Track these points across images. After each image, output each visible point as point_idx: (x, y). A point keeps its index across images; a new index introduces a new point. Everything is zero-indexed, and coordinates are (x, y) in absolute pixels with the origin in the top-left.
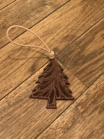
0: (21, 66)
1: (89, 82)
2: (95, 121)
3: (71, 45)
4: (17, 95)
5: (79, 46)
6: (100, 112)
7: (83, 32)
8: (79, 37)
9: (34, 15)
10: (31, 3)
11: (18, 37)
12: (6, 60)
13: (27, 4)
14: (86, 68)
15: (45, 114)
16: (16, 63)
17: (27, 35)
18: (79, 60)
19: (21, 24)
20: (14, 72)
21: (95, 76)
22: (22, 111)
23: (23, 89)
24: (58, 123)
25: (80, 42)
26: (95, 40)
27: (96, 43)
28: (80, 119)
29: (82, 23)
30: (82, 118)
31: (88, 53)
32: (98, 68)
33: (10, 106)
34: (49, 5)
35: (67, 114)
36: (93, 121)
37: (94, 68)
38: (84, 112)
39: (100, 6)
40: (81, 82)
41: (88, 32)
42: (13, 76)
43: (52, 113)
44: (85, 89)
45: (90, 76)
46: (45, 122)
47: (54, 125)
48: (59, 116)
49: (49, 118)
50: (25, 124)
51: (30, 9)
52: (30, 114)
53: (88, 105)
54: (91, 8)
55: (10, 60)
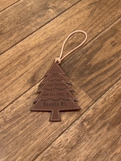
0: (19, 77)
1: (97, 95)
2: (103, 139)
3: (76, 53)
4: (14, 110)
5: (85, 55)
6: (108, 129)
7: (91, 39)
8: (86, 44)
9: (35, 20)
10: (31, 6)
11: (16, 44)
12: (2, 71)
13: (27, 8)
14: (93, 79)
15: (46, 131)
16: (14, 73)
17: (27, 42)
18: (86, 70)
19: (20, 30)
20: (11, 84)
21: (103, 88)
22: (20, 128)
23: (21, 104)
24: (61, 141)
25: (87, 50)
26: (103, 48)
28: (86, 136)
29: (90, 29)
30: (89, 136)
31: (95, 62)
32: (106, 79)
33: (6, 122)
34: (52, 9)
35: (72, 131)
36: (101, 139)
37: (102, 79)
38: (90, 129)
39: (110, 10)
40: (88, 95)
41: (96, 39)
42: (10, 88)
43: (53, 130)
44: (92, 103)
45: (98, 88)
46: (45, 140)
47: (56, 144)
48: (63, 133)
49: (50, 135)
50: (23, 143)
51: (31, 13)
52: (29, 131)
53: (95, 121)
54: (100, 12)
55: (7, 70)
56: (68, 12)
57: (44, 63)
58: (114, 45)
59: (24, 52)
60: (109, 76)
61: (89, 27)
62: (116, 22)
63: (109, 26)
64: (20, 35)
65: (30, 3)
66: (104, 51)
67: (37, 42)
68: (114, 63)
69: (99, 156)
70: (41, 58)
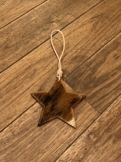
0: (26, 91)
1: (102, 107)
2: (109, 151)
3: (81, 66)
4: (22, 123)
6: (114, 142)
7: (94, 52)
8: (90, 58)
9: (40, 34)
10: (36, 20)
11: (22, 58)
12: (10, 84)
13: (32, 21)
14: (97, 92)
15: (54, 144)
16: (21, 87)
17: (32, 56)
18: (90, 83)
19: (25, 43)
20: (18, 97)
21: (107, 101)
22: (28, 141)
23: (29, 117)
24: (68, 155)
25: (91, 63)
26: (106, 61)
28: (92, 149)
29: (93, 42)
30: (95, 149)
32: (110, 92)
33: (14, 136)
34: (56, 23)
35: (78, 144)
36: (107, 151)
37: (106, 92)
39: (112, 23)
40: (93, 108)
41: (100, 52)
42: (17, 102)
43: (61, 143)
44: (97, 116)
45: (102, 101)
46: (53, 153)
47: (64, 157)
48: (70, 146)
49: (58, 149)
50: (32, 156)
51: (36, 27)
52: (37, 145)
53: (101, 134)
54: (102, 25)
55: (14, 84)
56: (71, 25)
57: (50, 76)
58: (117, 58)
59: (30, 65)
60: (113, 88)
61: (92, 41)
62: (118, 36)
63: (112, 39)
64: (25, 49)
65: (34, 16)
66: (107, 64)
67: (43, 56)
68: (117, 76)
70: (47, 71)
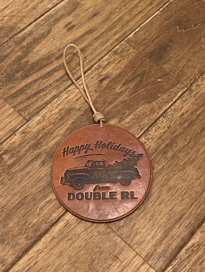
5: (20, 46)
27: (53, 38)
31: (36, 58)
38: (13, 164)
69: (21, 206)
